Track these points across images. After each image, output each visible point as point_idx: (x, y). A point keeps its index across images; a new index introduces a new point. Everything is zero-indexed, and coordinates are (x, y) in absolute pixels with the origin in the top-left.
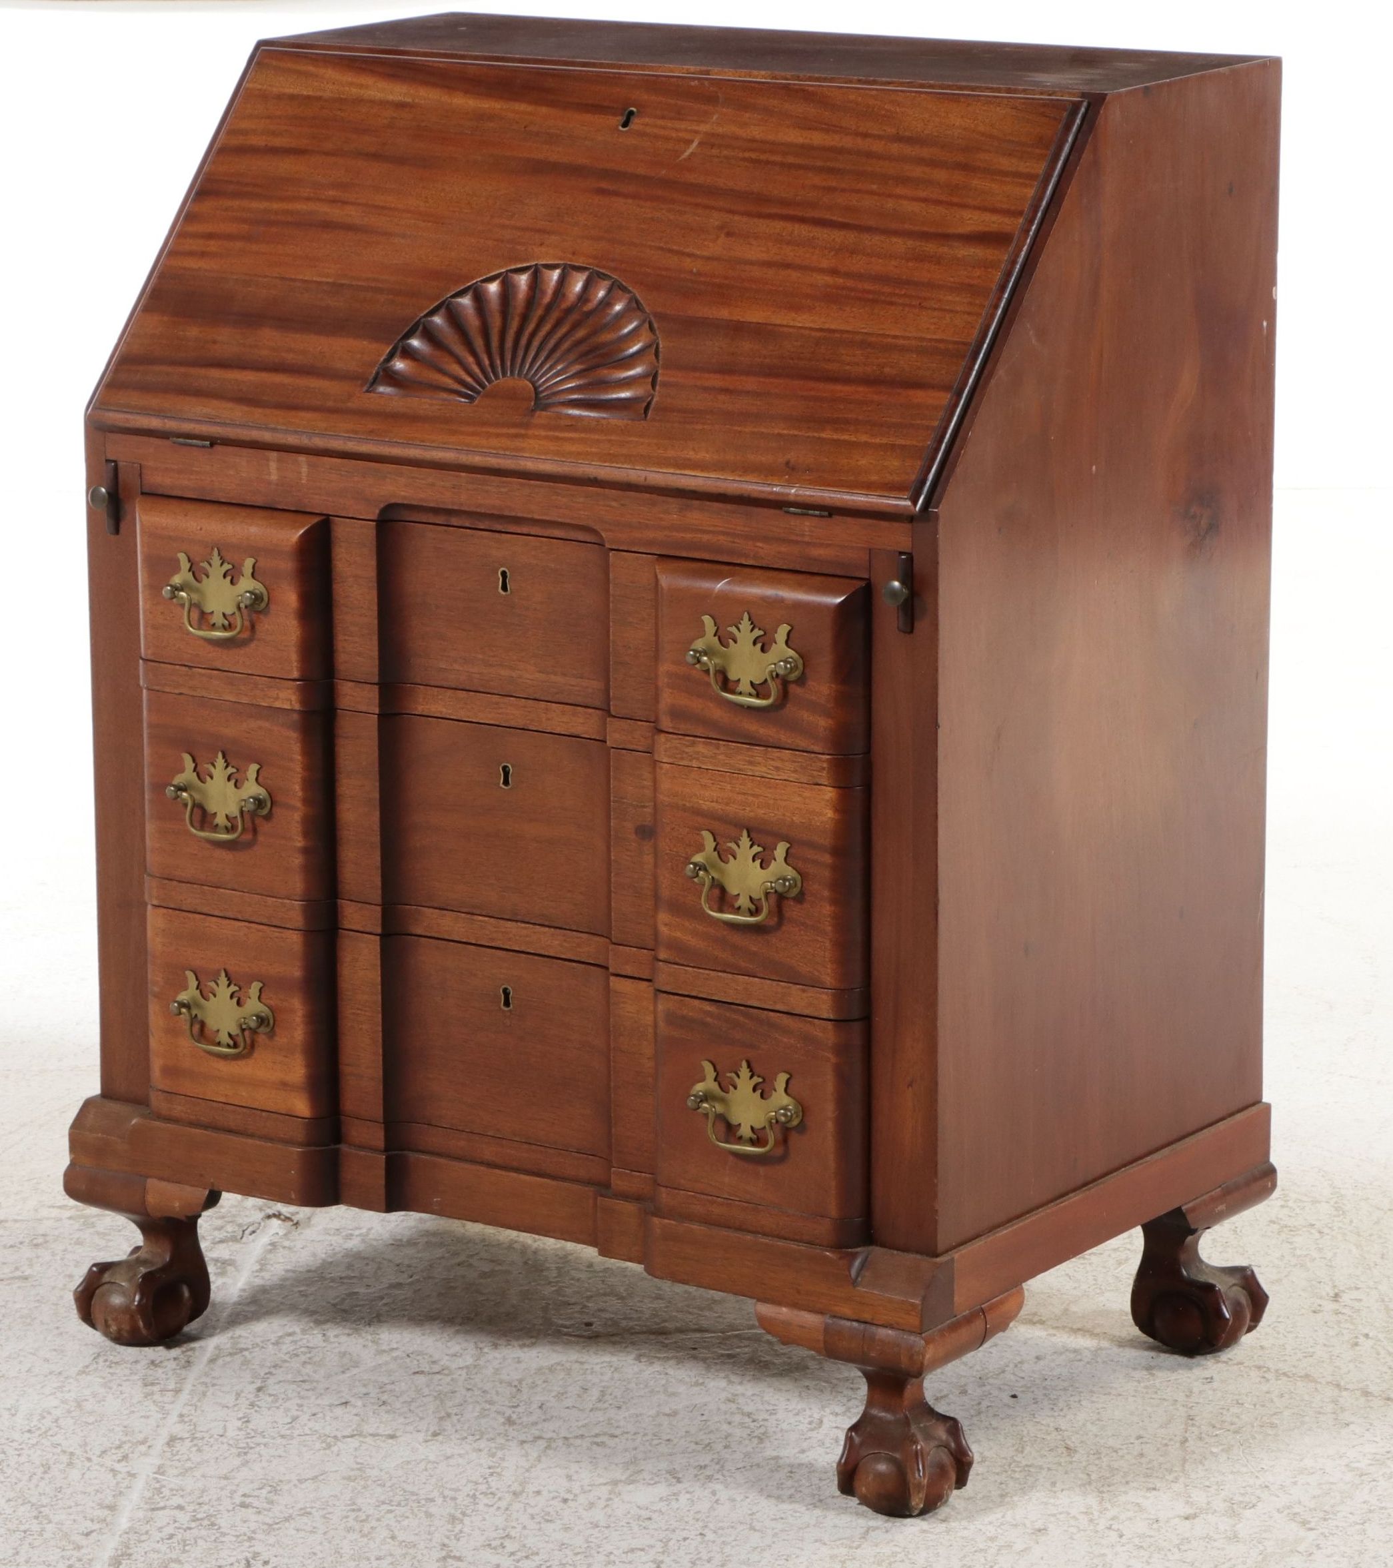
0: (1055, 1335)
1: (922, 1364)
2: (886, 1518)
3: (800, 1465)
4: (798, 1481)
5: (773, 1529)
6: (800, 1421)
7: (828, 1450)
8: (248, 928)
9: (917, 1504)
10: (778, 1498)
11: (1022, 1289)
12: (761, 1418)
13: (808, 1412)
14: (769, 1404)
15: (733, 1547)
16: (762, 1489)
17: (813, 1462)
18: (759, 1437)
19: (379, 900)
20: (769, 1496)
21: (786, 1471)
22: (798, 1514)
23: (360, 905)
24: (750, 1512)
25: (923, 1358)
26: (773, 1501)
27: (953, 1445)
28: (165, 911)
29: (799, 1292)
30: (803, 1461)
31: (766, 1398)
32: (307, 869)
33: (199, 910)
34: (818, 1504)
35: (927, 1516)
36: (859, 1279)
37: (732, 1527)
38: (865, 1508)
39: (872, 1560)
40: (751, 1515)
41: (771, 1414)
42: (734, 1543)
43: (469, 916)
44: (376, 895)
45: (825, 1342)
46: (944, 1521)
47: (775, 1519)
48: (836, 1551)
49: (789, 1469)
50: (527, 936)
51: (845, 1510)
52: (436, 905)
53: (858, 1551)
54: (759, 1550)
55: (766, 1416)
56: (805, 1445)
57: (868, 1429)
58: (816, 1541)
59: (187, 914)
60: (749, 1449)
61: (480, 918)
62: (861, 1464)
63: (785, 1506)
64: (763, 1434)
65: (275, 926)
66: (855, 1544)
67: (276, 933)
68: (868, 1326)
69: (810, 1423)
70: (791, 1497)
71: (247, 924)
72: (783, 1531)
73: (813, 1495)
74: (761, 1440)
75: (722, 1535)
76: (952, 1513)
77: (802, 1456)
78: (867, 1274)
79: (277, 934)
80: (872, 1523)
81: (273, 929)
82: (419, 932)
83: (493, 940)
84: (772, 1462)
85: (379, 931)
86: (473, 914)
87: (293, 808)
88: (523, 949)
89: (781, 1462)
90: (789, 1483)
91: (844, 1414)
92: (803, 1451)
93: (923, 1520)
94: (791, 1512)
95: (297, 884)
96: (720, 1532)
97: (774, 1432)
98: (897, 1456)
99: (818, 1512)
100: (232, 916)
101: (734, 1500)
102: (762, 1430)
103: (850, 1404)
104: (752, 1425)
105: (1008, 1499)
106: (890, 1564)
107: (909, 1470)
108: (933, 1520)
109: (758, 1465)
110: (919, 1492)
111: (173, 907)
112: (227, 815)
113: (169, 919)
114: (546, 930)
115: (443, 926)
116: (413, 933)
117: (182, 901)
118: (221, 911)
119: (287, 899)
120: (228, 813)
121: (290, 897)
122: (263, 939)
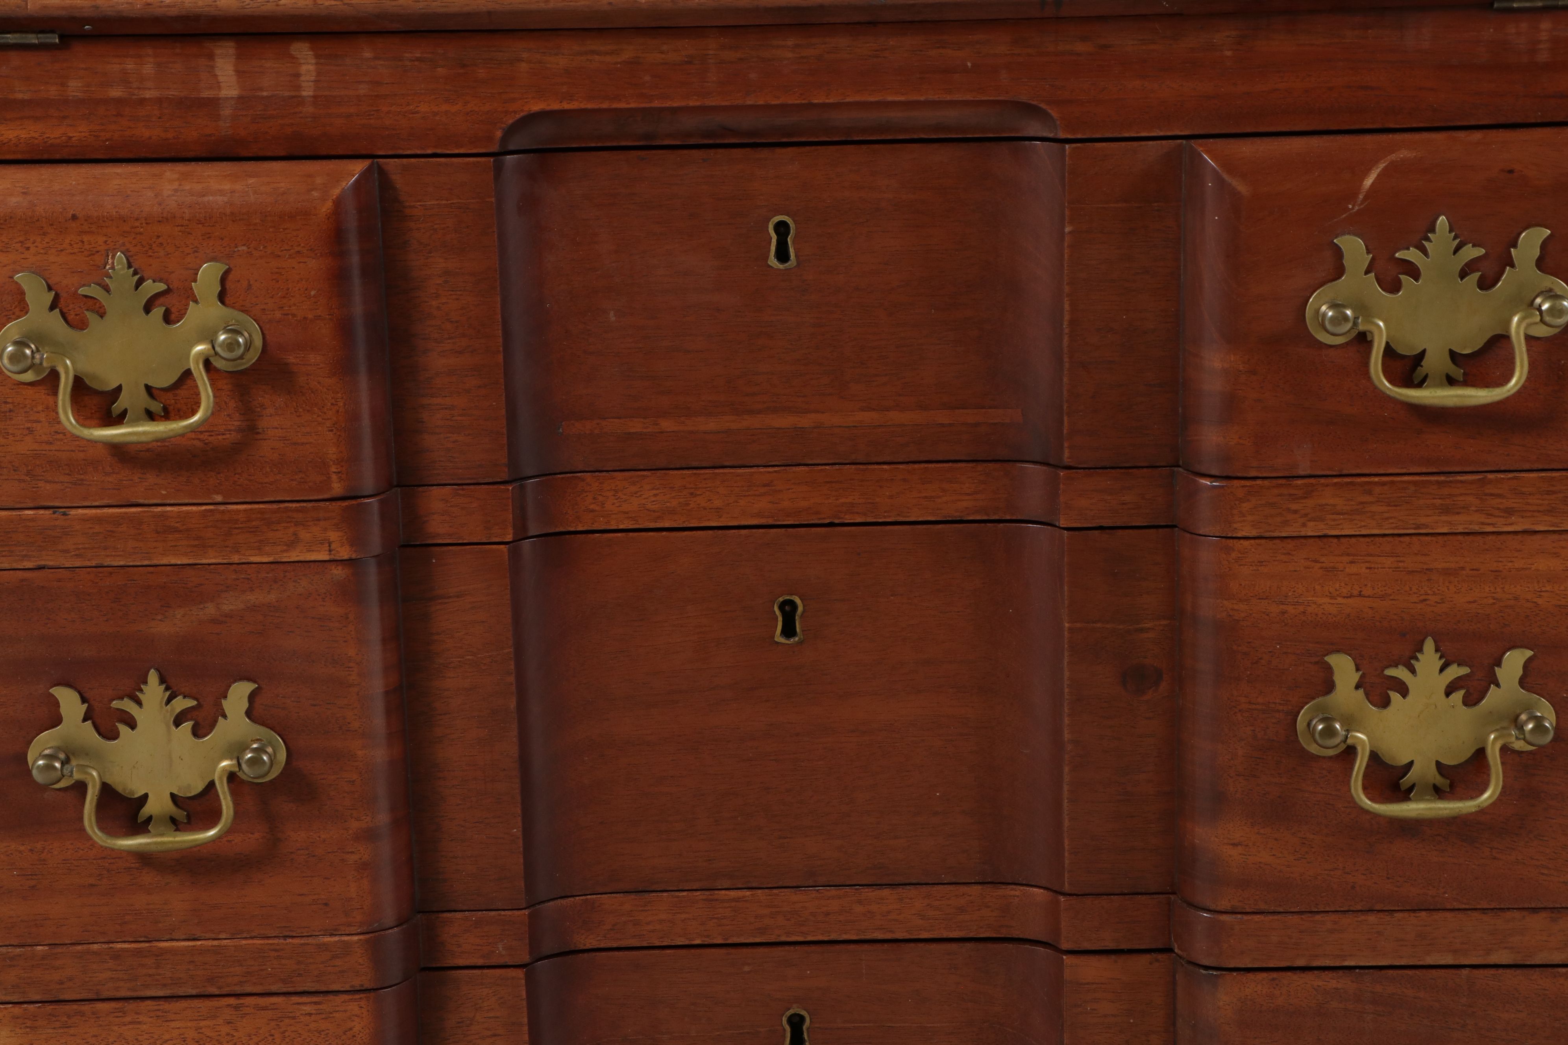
8: (236, 1008)
23: (475, 915)
28: (17, 1010)
33: (108, 993)
50: (841, 911)
59: (75, 1007)
61: (733, 894)
65: (304, 993)
67: (306, 1006)
71: (232, 1001)
79: (308, 1009)
82: (591, 942)
85: (524, 960)
86: (715, 890)
100: (192, 993)
111: (37, 998)
112: (173, 796)
113: (29, 1023)
114: (886, 892)
115: (648, 923)
116: (582, 947)
117: (62, 983)
118: (165, 985)
119: (331, 935)
120: (175, 792)
121: (336, 930)
122: (273, 1023)
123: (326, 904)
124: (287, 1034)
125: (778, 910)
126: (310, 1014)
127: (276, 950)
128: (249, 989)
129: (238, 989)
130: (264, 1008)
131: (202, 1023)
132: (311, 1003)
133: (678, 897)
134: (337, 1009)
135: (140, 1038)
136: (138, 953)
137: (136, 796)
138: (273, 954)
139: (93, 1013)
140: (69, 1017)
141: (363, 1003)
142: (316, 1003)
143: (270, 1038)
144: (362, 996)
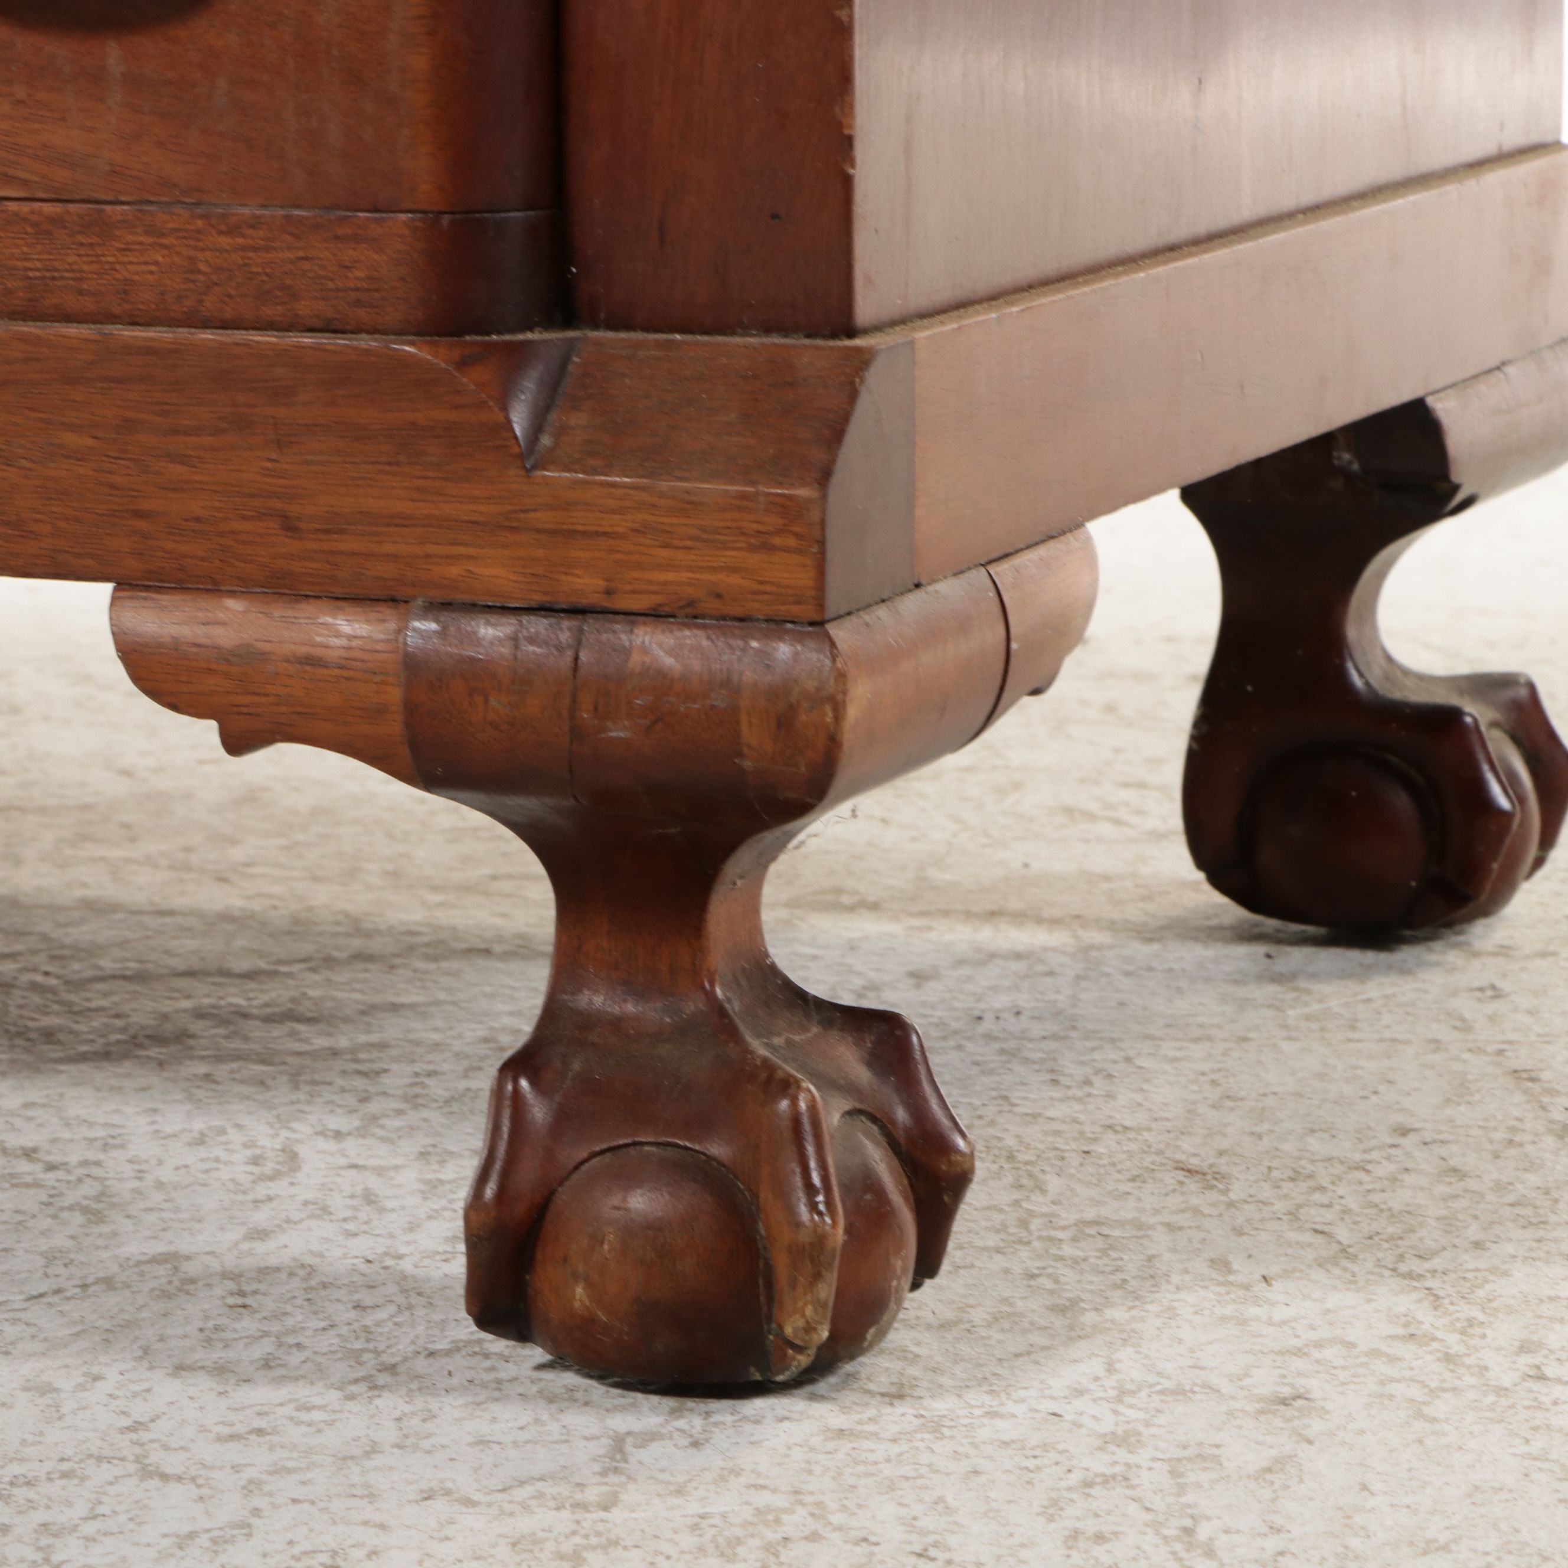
0: (930, 928)
1: (833, 742)
2: (669, 1402)
3: (265, 1272)
4: (278, 1316)
5: (236, 1468)
6: (217, 1160)
7: (351, 1226)
9: (809, 1329)
10: (220, 1370)
11: (1089, 539)
12: (73, 1159)
13: (235, 1137)
14: (90, 1124)
15: (89, 1540)
16: (146, 1351)
17: (309, 1260)
18: (85, 1210)
20: (180, 1369)
21: (218, 1291)
22: (316, 1416)
24: (125, 1422)
25: (839, 715)
26: (203, 1385)
27: (901, 1115)
29: (290, 526)
30: (273, 1261)
31: (74, 1110)
34: (383, 1379)
35: (821, 1386)
36: (546, 441)
37: (66, 1475)
38: (571, 1378)
39: (688, 1541)
40: (133, 1429)
41: (106, 1147)
42: (89, 1528)
45: (411, 709)
46: (897, 1395)
47: (233, 1437)
48: (525, 1524)
49: (231, 1285)
51: (498, 1390)
53: (617, 1515)
54: (203, 1540)
55: (92, 1155)
56: (261, 1217)
57: (576, 1066)
58: (429, 1496)
60: (59, 1241)
62: (563, 1195)
63: (260, 1394)
64: (98, 1198)
66: (592, 1494)
68: (590, 626)
69: (256, 1161)
70: (267, 1364)
72: (277, 1471)
73: (356, 1357)
74: (94, 1216)
75: (32, 1505)
76: (912, 1371)
77: (260, 1247)
78: (579, 419)
80: (621, 1423)
84: (162, 1270)
89: (190, 1269)
90: (248, 1324)
91: (362, 1133)
92: (261, 1234)
93: (813, 1397)
94: (288, 1410)
96: (21, 1493)
97: (136, 1191)
98: (718, 1149)
99: (390, 1403)
101: (47, 1389)
102: (89, 1189)
103: (374, 1107)
104: (50, 1178)
105: (1089, 1318)
106: (770, 1549)
107: (766, 1195)
108: (849, 1397)
109: (109, 1283)
110: (817, 1276)
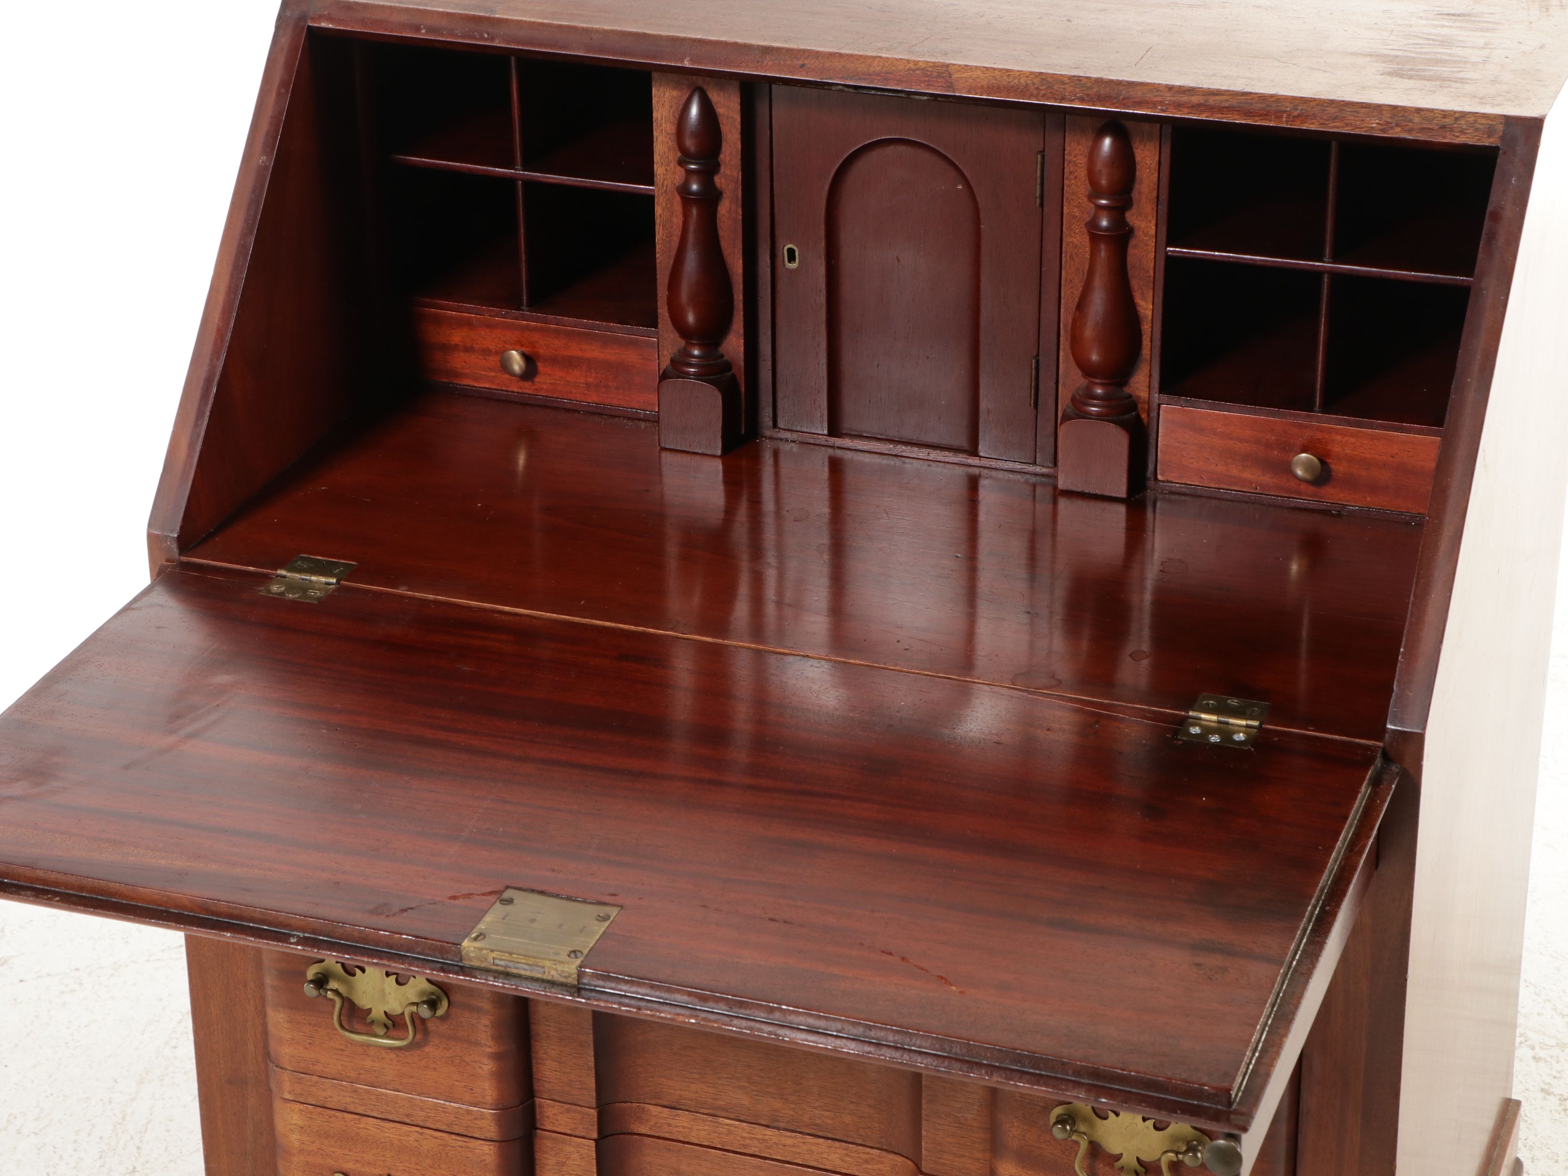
8: (421, 1134)
19: (593, 1102)
23: (566, 1106)
28: (301, 1107)
32: (499, 1077)
33: (351, 1108)
43: (711, 1118)
44: (590, 1097)
50: (793, 1146)
52: (665, 1103)
59: (333, 1112)
61: (728, 1121)
65: (458, 1134)
67: (459, 1142)
71: (418, 1129)
81: (453, 1137)
82: (642, 1130)
83: (745, 1146)
85: (595, 1135)
86: (717, 1116)
87: (478, 1010)
88: (788, 1159)
95: (488, 1090)
100: (398, 1120)
111: (313, 1103)
112: (385, 1012)
113: (308, 1115)
114: (821, 1141)
115: (676, 1127)
116: (636, 1132)
117: (326, 1098)
118: (382, 1112)
119: (474, 1107)
120: (387, 1011)
121: (478, 1105)
122: (441, 1147)
123: (472, 1089)
124: (449, 1155)
125: (754, 1136)
126: (462, 1147)
127: (443, 1108)
128: (428, 1125)
129: (421, 1124)
130: (436, 1138)
131: (402, 1138)
132: (462, 1141)
133: (694, 1115)
134: (477, 1148)
135: (368, 1138)
136: (367, 1092)
137: (365, 1008)
138: (441, 1109)
139: (343, 1118)
140: (330, 1117)
141: (492, 1147)
142: (465, 1142)
143: (440, 1155)
144: (491, 1143)
